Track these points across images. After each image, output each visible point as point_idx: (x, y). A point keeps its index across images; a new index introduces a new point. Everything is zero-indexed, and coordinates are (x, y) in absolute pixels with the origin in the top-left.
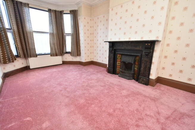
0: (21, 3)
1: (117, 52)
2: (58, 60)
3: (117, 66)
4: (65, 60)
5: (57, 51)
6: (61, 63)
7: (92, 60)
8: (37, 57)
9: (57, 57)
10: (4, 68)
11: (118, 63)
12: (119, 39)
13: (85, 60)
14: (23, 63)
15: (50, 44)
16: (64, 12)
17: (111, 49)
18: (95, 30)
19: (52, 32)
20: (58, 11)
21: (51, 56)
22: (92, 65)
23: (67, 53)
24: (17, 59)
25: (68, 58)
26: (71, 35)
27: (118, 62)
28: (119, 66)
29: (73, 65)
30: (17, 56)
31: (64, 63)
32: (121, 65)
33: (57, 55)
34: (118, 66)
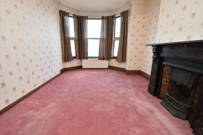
0: (83, 17)
1: (164, 61)
2: (104, 64)
3: (162, 85)
4: (111, 65)
5: (105, 56)
6: (107, 67)
7: (140, 69)
8: (88, 59)
9: (104, 61)
10: (65, 65)
11: (165, 81)
12: (171, 39)
13: (130, 68)
14: (78, 63)
15: (99, 49)
16: (116, 16)
17: (155, 57)
18: (148, 30)
19: (103, 37)
20: (110, 17)
21: (99, 59)
22: (139, 75)
23: (114, 58)
24: (74, 60)
25: (114, 63)
26: (119, 39)
27: (164, 79)
28: (167, 85)
29: (117, 71)
30: (75, 57)
31: (110, 68)
32: (169, 86)
33: (104, 59)
34: (164, 85)
